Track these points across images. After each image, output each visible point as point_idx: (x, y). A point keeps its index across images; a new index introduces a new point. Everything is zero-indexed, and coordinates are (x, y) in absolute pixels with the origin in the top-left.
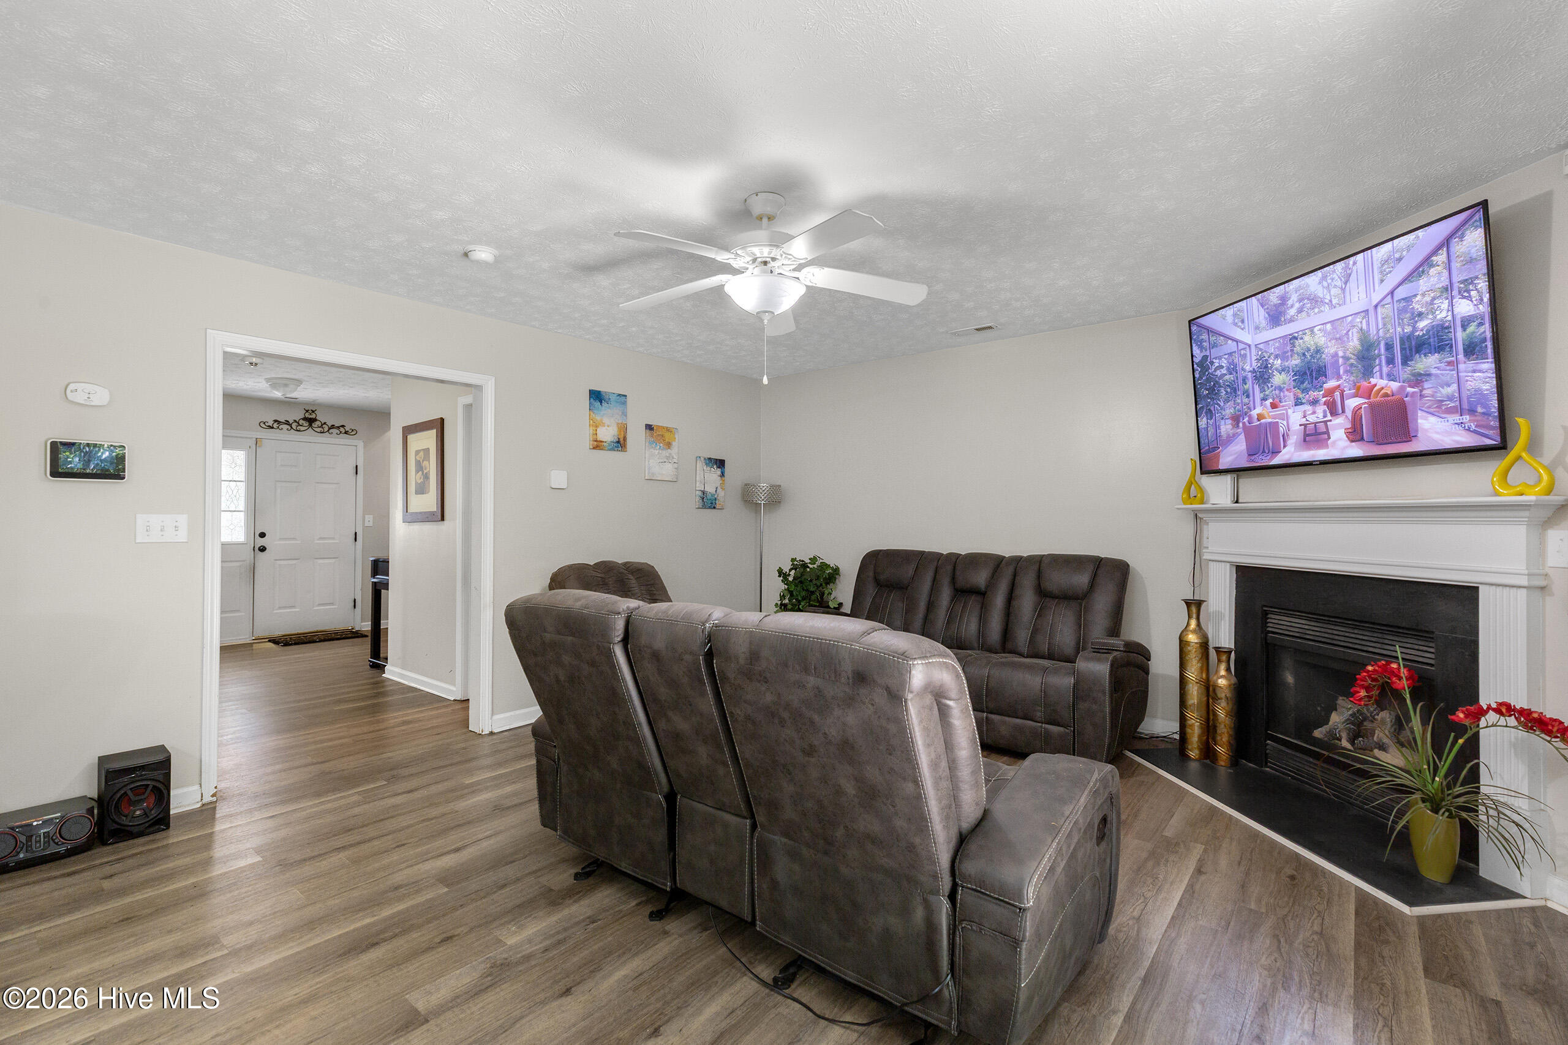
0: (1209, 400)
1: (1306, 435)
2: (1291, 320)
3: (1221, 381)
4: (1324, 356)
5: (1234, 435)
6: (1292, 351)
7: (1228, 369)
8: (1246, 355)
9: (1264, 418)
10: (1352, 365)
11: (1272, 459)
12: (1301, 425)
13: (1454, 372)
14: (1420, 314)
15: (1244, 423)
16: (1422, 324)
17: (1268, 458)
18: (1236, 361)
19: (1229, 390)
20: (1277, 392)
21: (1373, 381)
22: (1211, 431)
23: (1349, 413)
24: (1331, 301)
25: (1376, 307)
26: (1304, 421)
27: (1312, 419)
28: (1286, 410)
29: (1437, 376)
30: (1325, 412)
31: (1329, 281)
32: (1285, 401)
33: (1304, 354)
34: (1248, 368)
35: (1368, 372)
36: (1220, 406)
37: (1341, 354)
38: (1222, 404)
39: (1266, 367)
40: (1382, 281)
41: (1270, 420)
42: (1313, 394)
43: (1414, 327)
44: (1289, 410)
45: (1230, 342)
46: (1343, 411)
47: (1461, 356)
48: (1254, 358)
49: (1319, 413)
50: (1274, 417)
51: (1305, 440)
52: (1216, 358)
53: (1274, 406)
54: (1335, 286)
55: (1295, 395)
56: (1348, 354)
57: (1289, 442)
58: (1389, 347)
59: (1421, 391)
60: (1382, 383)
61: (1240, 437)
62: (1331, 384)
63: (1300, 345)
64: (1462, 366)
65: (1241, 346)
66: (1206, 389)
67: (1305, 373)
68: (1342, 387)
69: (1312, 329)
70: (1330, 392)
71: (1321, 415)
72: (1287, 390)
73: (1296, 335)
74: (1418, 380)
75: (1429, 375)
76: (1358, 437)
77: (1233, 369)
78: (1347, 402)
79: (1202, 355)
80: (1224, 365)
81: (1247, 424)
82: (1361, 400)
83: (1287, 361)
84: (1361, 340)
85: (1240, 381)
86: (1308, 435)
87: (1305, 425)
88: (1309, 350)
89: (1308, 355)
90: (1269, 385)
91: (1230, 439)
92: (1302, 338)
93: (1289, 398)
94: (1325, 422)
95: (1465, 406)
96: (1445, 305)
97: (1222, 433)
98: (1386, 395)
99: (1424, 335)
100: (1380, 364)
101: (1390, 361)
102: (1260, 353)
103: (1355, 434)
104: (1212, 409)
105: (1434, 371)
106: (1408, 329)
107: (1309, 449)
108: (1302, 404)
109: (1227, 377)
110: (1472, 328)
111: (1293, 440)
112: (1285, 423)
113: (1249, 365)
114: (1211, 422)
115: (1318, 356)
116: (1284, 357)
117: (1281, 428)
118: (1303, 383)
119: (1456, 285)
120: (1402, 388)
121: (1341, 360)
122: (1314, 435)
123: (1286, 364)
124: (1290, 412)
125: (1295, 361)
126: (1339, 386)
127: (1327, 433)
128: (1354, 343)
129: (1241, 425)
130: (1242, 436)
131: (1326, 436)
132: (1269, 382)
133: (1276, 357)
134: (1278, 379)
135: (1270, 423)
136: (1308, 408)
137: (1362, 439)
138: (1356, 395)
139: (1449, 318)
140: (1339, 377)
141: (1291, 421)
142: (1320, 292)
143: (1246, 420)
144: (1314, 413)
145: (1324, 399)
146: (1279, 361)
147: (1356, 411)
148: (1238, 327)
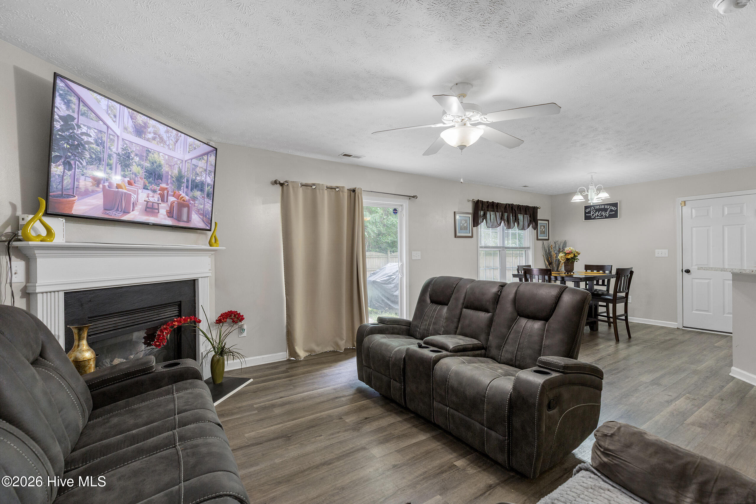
0: (69, 154)
1: (147, 207)
2: (148, 140)
3: (87, 146)
4: (162, 170)
5: (93, 191)
6: (147, 157)
7: (96, 141)
8: (114, 141)
9: (122, 188)
10: (174, 181)
11: (122, 216)
12: (145, 201)
13: (203, 201)
14: (198, 174)
15: (104, 186)
16: (198, 178)
17: (120, 214)
18: (104, 139)
19: (94, 156)
20: (134, 176)
21: (181, 192)
22: (67, 181)
23: (169, 203)
24: (169, 145)
25: (186, 161)
26: (147, 199)
27: (151, 199)
28: (138, 189)
29: (199, 200)
30: (158, 198)
31: (170, 135)
32: (138, 184)
33: (153, 163)
34: (114, 150)
35: (179, 188)
36: (81, 164)
37: (170, 173)
38: (84, 163)
39: (128, 157)
40: (189, 152)
41: (126, 191)
42: (154, 187)
43: (196, 178)
44: (139, 190)
45: (100, 122)
46: (167, 201)
47: (206, 196)
48: (120, 146)
49: (155, 198)
50: (128, 190)
51: (146, 210)
52: (85, 125)
53: (130, 183)
54: (172, 140)
55: (144, 182)
56: (173, 175)
57: (136, 208)
58: (188, 181)
59: (194, 204)
60: (183, 195)
61: (98, 194)
62: (164, 185)
63: (151, 157)
64: (205, 199)
65: (110, 132)
66: (68, 144)
67: (151, 174)
68: (168, 189)
69: (159, 153)
70: (162, 189)
71: (156, 199)
72: (140, 178)
73: (150, 150)
74: (194, 198)
75: (197, 198)
76: (171, 216)
77: (99, 143)
78: (169, 197)
79: (68, 113)
80: (92, 136)
81: (107, 187)
82: (175, 199)
83: (143, 161)
84: (178, 171)
85: (106, 156)
86: (148, 208)
87: (148, 202)
88: (156, 163)
89: (155, 165)
90: (129, 169)
91: (87, 193)
92: (153, 154)
93: (140, 183)
94: (158, 204)
95: (204, 214)
96: (204, 176)
97: (81, 186)
98: (184, 200)
99: (198, 183)
100: (184, 186)
101: (187, 187)
102: (125, 146)
103: (170, 214)
104: (72, 162)
105: (199, 198)
106: (194, 178)
107: (148, 215)
108: (147, 189)
109: (94, 146)
110: (209, 187)
111: (139, 207)
112: (136, 196)
113: (116, 148)
114: (69, 173)
115: (160, 168)
116: (141, 157)
117: (132, 199)
118: (150, 178)
119: (208, 171)
120: (189, 200)
121: (169, 176)
122: (151, 209)
123: (142, 163)
124: (140, 191)
125: (147, 165)
126: (167, 188)
127: (158, 209)
128: (176, 172)
129: (101, 186)
130: (101, 195)
131: (157, 211)
132: (129, 167)
133: (136, 155)
134: (135, 168)
135: (125, 193)
136: (151, 194)
137: (173, 217)
138: (173, 196)
139: (205, 181)
140: (167, 184)
141: (140, 197)
142: (165, 138)
143: (106, 184)
144: (153, 197)
145: (159, 192)
146: (138, 158)
147: (172, 203)
148: (111, 117)
